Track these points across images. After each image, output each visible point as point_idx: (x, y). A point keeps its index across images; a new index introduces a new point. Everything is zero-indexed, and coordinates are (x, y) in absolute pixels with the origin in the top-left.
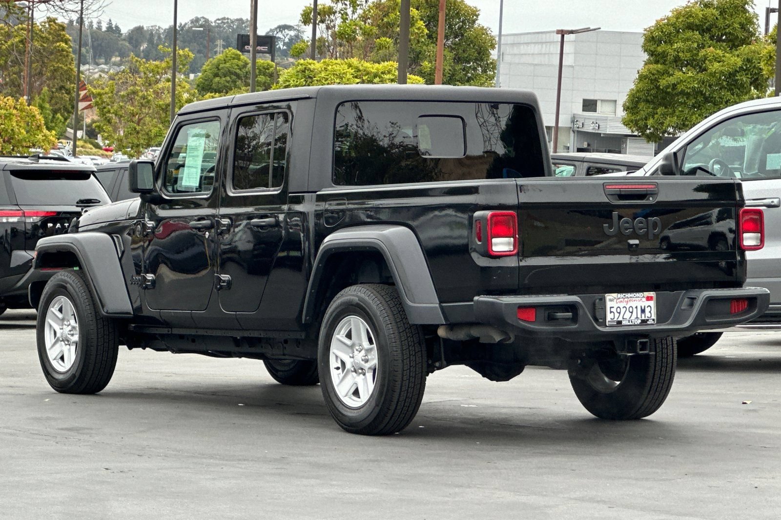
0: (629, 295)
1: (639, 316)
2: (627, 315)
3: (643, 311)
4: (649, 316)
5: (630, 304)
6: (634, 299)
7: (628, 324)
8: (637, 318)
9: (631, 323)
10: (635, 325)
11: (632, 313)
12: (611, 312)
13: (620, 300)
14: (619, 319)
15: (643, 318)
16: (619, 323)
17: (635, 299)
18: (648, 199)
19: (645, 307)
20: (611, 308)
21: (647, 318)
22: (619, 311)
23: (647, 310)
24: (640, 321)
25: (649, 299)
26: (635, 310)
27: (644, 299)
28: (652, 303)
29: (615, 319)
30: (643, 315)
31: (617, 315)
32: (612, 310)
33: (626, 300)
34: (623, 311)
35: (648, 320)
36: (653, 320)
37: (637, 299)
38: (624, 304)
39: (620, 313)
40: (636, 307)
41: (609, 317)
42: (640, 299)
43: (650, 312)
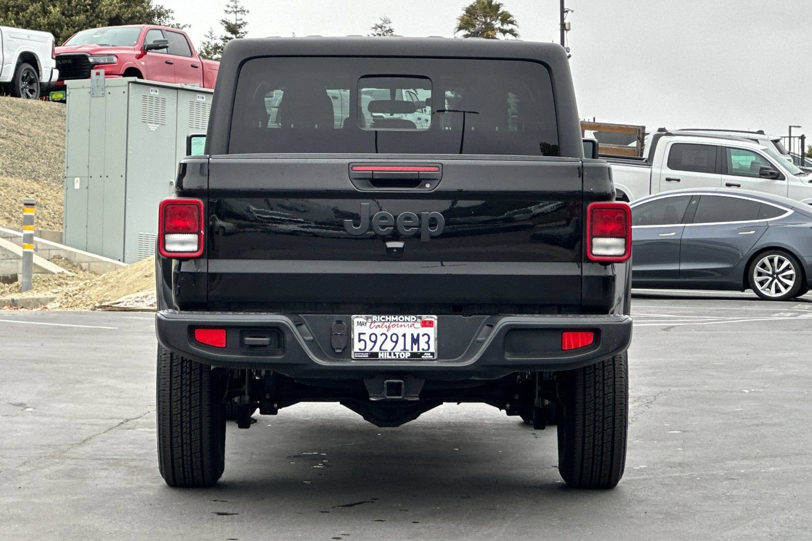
0: (392, 318)
1: (408, 347)
2: (388, 345)
3: (415, 341)
4: (426, 348)
5: (392, 331)
6: (400, 324)
7: (389, 357)
8: (405, 349)
9: (393, 357)
10: (399, 359)
11: (396, 342)
12: (360, 340)
13: (377, 324)
14: (373, 351)
15: (415, 350)
16: (374, 355)
17: (403, 324)
18: (424, 186)
19: (418, 335)
20: (360, 334)
21: (421, 351)
22: (373, 338)
23: (423, 340)
24: (408, 355)
25: (425, 324)
26: (401, 339)
27: (418, 325)
28: (432, 331)
29: (367, 350)
30: (415, 348)
31: (370, 345)
32: (362, 337)
33: (388, 324)
34: (380, 339)
35: (422, 354)
36: (432, 354)
37: (406, 324)
38: (384, 330)
39: (375, 342)
40: (404, 335)
41: (357, 346)
42: (410, 324)
43: (427, 343)
